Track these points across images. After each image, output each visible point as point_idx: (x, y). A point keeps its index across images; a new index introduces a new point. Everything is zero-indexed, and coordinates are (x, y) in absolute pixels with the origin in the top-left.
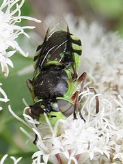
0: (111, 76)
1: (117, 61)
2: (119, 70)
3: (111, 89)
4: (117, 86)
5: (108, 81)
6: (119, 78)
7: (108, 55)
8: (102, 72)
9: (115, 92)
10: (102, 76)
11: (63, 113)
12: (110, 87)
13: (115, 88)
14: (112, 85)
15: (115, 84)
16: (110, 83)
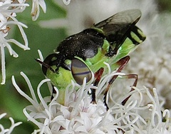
0: (151, 63)
1: (164, 48)
2: (163, 60)
3: (146, 80)
4: (154, 79)
5: (146, 69)
6: (160, 70)
7: (156, 38)
8: (143, 56)
9: (149, 85)
10: (140, 60)
11: (73, 75)
12: (145, 77)
13: (151, 81)
14: (148, 76)
15: (153, 75)
16: (147, 72)
